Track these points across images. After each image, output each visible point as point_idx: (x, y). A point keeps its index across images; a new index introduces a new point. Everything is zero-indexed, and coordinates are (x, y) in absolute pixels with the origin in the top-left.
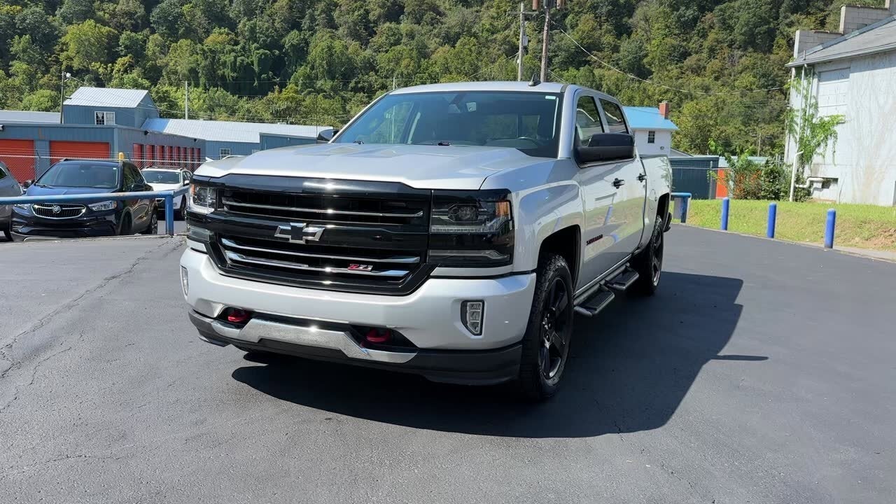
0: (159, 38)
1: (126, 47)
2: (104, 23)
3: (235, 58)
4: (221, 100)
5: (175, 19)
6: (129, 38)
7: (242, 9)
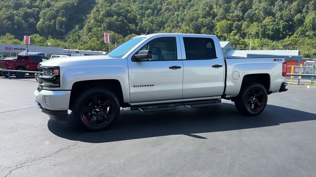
0: (247, 23)
1: (235, 27)
2: (229, 20)
3: (273, 27)
4: (266, 43)
5: (253, 15)
6: (237, 24)
7: (278, 8)
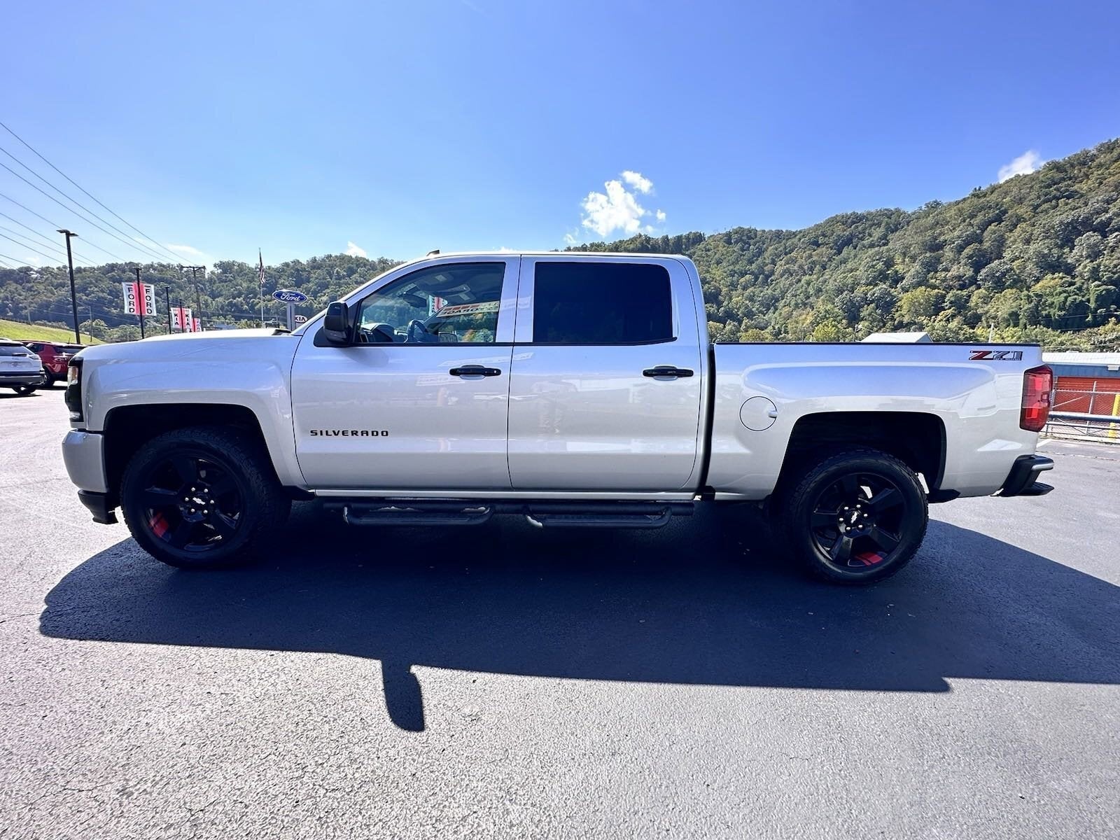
0: (984, 291)
1: (951, 303)
2: (934, 287)
3: (1066, 298)
4: (1039, 336)
5: (1004, 274)
6: (955, 295)
7: (1084, 253)
